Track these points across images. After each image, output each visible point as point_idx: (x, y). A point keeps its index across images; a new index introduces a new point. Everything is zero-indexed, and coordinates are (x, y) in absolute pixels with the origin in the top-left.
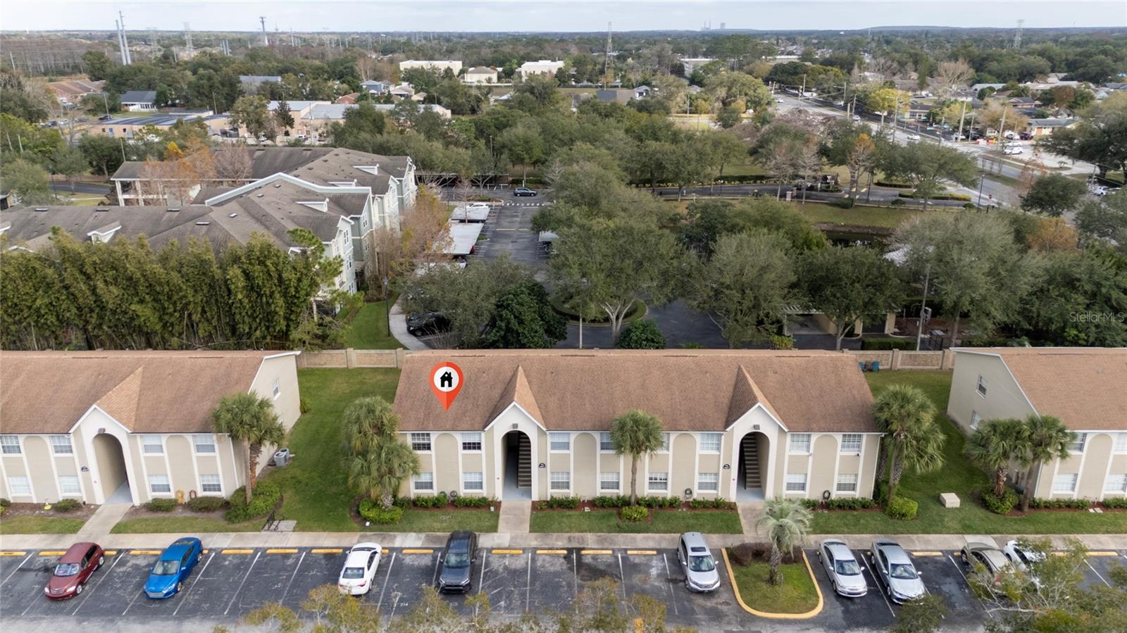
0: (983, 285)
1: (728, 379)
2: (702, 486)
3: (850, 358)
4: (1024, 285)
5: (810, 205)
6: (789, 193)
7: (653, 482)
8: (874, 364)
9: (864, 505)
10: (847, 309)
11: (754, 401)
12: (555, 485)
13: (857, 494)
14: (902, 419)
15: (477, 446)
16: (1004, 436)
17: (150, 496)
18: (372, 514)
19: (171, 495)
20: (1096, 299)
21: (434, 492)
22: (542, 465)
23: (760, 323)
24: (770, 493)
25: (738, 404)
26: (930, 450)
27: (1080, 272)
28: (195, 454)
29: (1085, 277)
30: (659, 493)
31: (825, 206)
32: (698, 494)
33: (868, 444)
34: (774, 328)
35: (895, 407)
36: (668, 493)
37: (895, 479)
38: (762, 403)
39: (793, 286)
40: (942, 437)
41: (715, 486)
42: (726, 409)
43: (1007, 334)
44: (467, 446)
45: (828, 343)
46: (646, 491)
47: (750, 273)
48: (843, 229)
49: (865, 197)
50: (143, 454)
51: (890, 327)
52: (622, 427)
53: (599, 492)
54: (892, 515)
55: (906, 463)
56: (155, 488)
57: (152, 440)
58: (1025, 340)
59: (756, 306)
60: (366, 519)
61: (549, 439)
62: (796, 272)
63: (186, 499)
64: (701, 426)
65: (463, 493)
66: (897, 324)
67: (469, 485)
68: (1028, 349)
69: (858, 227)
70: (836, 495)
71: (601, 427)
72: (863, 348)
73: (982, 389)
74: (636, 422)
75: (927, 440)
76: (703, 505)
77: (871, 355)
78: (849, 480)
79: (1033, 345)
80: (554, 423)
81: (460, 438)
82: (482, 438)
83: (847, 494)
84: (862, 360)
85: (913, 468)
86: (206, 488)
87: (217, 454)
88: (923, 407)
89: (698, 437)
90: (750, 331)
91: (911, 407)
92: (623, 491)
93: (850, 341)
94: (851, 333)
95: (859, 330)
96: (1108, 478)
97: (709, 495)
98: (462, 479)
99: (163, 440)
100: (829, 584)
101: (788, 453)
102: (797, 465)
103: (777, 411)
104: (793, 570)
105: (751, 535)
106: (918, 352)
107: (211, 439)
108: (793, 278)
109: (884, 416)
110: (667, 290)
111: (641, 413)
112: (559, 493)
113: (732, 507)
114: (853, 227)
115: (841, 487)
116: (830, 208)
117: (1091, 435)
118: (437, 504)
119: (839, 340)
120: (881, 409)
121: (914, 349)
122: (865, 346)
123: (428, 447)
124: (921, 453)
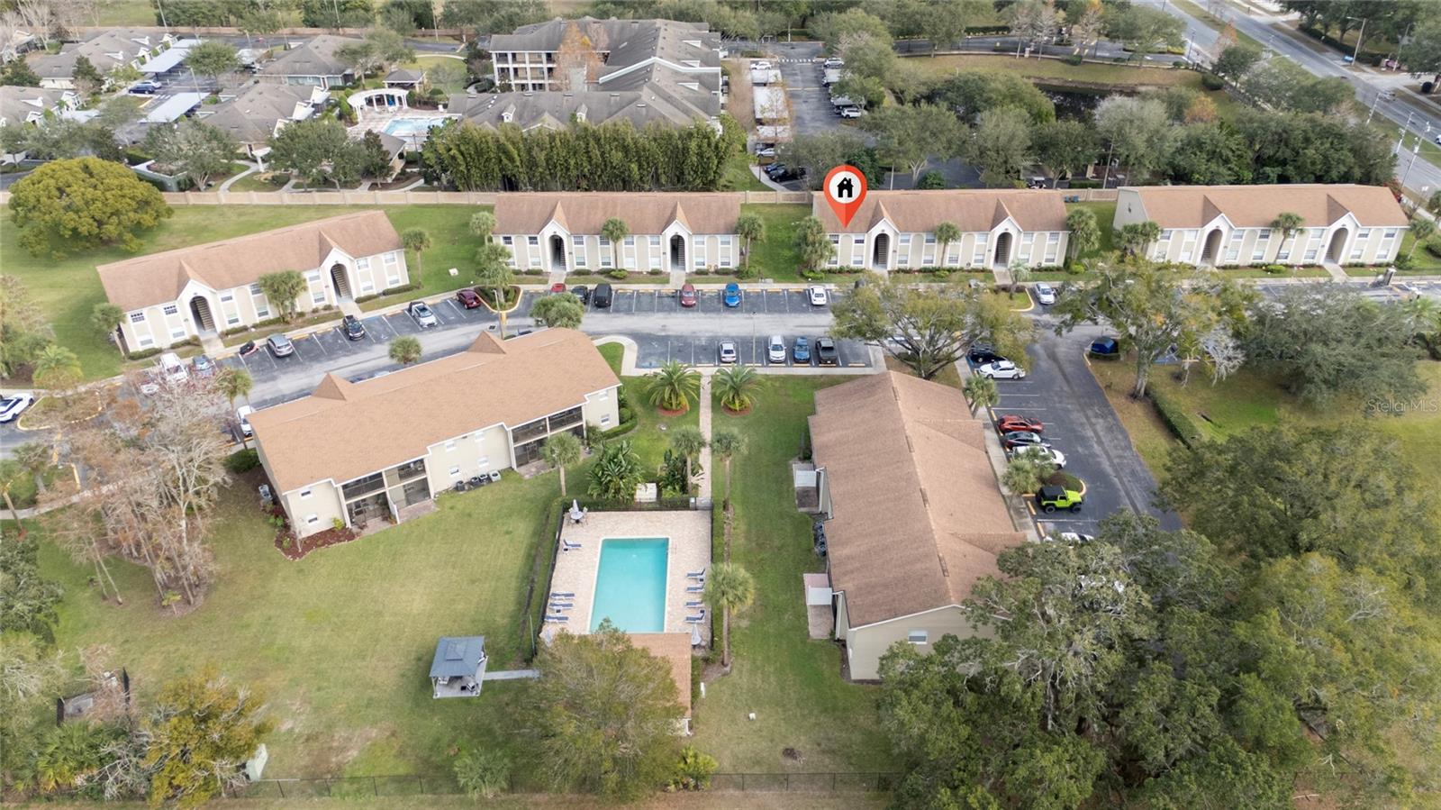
0: (1142, 148)
1: (993, 205)
2: (976, 261)
3: (1059, 194)
4: (1169, 148)
5: (1044, 62)
6: (1027, 49)
7: (951, 260)
8: (1077, 197)
9: (1058, 269)
10: (1061, 163)
11: (1006, 216)
12: (900, 262)
13: (1055, 264)
14: (1079, 223)
15: (862, 242)
16: (1129, 232)
17: (695, 268)
18: (812, 275)
19: (705, 267)
20: (1213, 155)
21: (838, 266)
22: (895, 251)
23: (1008, 172)
24: (1010, 264)
25: (998, 218)
26: (1093, 239)
27: (1206, 138)
28: (720, 246)
29: (1208, 141)
30: (953, 265)
31: (1057, 62)
32: (974, 265)
33: (1063, 237)
34: (1015, 176)
35: (1076, 218)
36: (958, 265)
37: (1075, 255)
38: (1010, 217)
39: (1029, 148)
40: (1099, 233)
41: (982, 261)
42: (991, 221)
43: (1158, 178)
44: (857, 242)
45: (1049, 184)
46: (947, 264)
47: (1003, 140)
48: (1071, 85)
49: (1093, 52)
50: (694, 246)
51: (1090, 173)
52: (941, 229)
53: (923, 265)
54: (1071, 273)
55: (1080, 246)
56: (697, 264)
57: (699, 238)
58: (1168, 181)
59: (1006, 162)
60: (808, 278)
61: (900, 238)
62: (1031, 140)
63: (713, 270)
64: (978, 229)
65: (853, 266)
66: (1095, 171)
67: (855, 262)
68: (1170, 186)
69: (1084, 83)
70: (1044, 264)
71: (928, 231)
72: (1070, 187)
73: (1130, 210)
74: (949, 227)
75: (1091, 234)
76: (977, 271)
77: (1074, 192)
78: (1051, 257)
79: (1173, 184)
80: (904, 228)
81: (854, 237)
82: (866, 238)
83: (1050, 264)
84: (1068, 195)
85: (1083, 248)
86: (723, 264)
87: (731, 246)
88: (1090, 217)
89: (976, 235)
90: (1002, 177)
91: (1084, 218)
92: (935, 265)
93: (1063, 182)
94: (1063, 178)
95: (1069, 175)
96: (1182, 254)
97: (979, 266)
98: (853, 259)
99: (706, 238)
100: (1037, 299)
101: (1021, 243)
102: (1026, 249)
103: (1018, 221)
104: (1021, 295)
105: (1000, 282)
106: (1104, 190)
107: (731, 238)
108: (1030, 144)
109: (1071, 222)
110: (951, 152)
111: (950, 223)
112: (902, 266)
113: (991, 271)
114: (1079, 83)
115: (1047, 260)
116: (1061, 64)
117: (1175, 230)
118: (841, 271)
119: (1055, 183)
120: (1069, 219)
121: (1101, 187)
122: (1071, 186)
123: (837, 242)
124: (1088, 240)
